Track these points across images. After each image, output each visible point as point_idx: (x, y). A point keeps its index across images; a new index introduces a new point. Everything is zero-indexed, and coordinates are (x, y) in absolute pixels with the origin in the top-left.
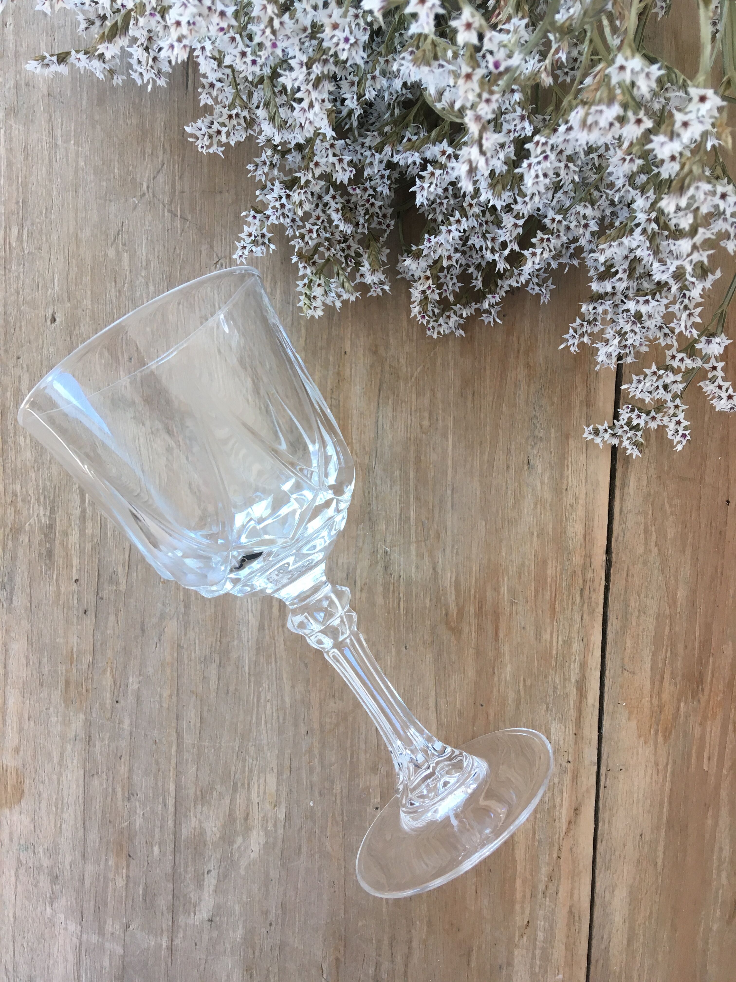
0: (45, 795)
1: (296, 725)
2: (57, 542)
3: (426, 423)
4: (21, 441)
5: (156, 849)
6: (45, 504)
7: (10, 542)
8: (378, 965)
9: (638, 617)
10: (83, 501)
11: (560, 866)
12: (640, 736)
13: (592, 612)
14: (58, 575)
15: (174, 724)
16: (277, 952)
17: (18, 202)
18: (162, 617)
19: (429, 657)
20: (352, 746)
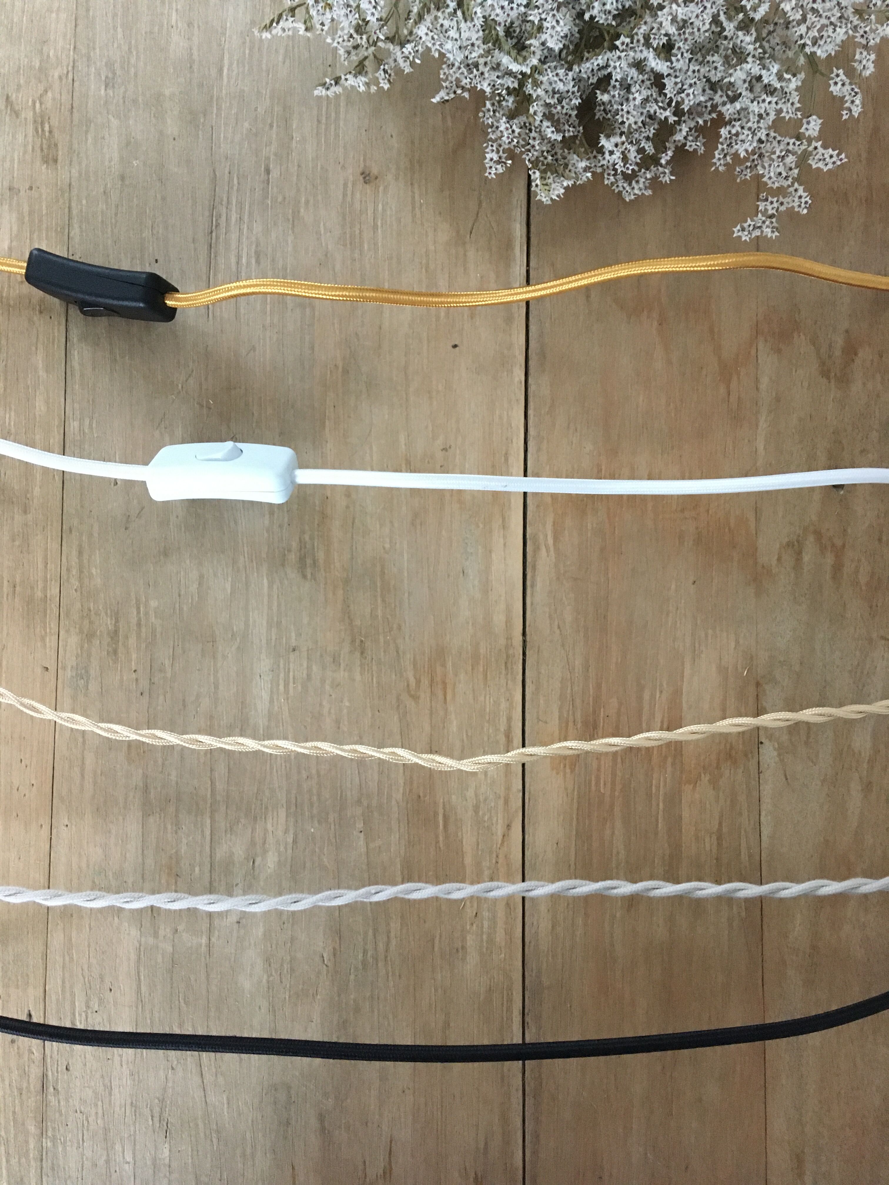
0: (114, 832)
1: (299, 773)
2: (120, 643)
3: (387, 546)
4: (94, 571)
5: (197, 869)
6: (111, 616)
7: (86, 645)
8: (365, 952)
9: (548, 681)
10: (138, 612)
11: (498, 869)
12: (553, 769)
13: (514, 680)
14: (121, 667)
15: (209, 775)
16: (289, 944)
17: (89, 401)
18: (198, 696)
19: (396, 718)
20: (341, 787)
